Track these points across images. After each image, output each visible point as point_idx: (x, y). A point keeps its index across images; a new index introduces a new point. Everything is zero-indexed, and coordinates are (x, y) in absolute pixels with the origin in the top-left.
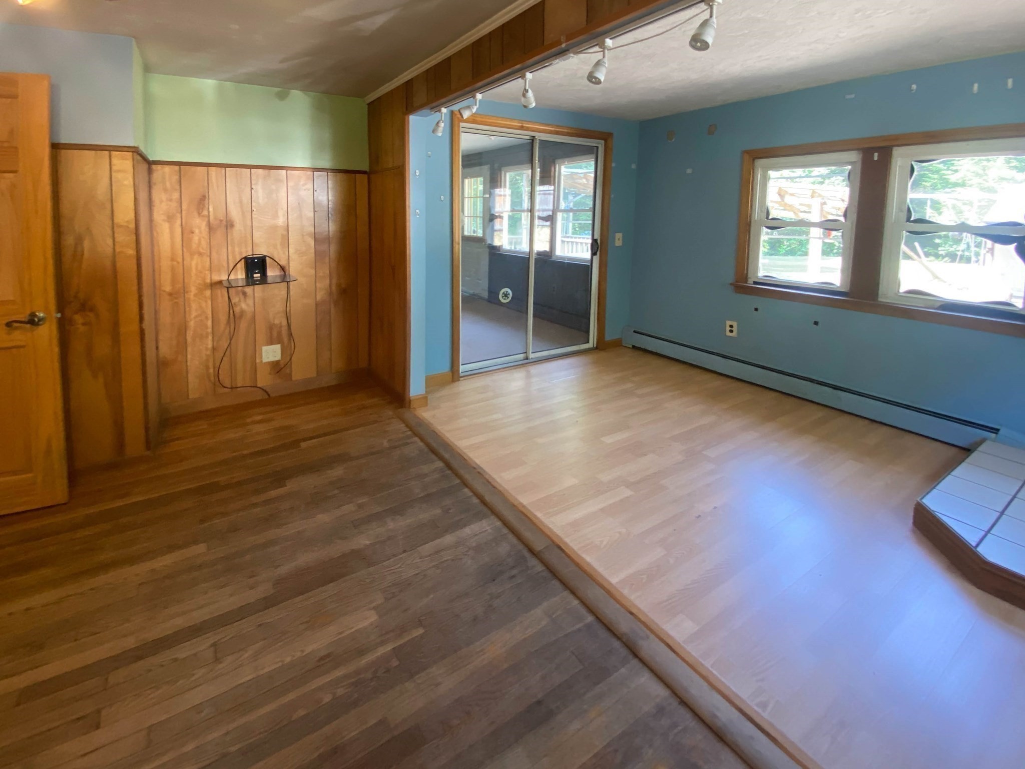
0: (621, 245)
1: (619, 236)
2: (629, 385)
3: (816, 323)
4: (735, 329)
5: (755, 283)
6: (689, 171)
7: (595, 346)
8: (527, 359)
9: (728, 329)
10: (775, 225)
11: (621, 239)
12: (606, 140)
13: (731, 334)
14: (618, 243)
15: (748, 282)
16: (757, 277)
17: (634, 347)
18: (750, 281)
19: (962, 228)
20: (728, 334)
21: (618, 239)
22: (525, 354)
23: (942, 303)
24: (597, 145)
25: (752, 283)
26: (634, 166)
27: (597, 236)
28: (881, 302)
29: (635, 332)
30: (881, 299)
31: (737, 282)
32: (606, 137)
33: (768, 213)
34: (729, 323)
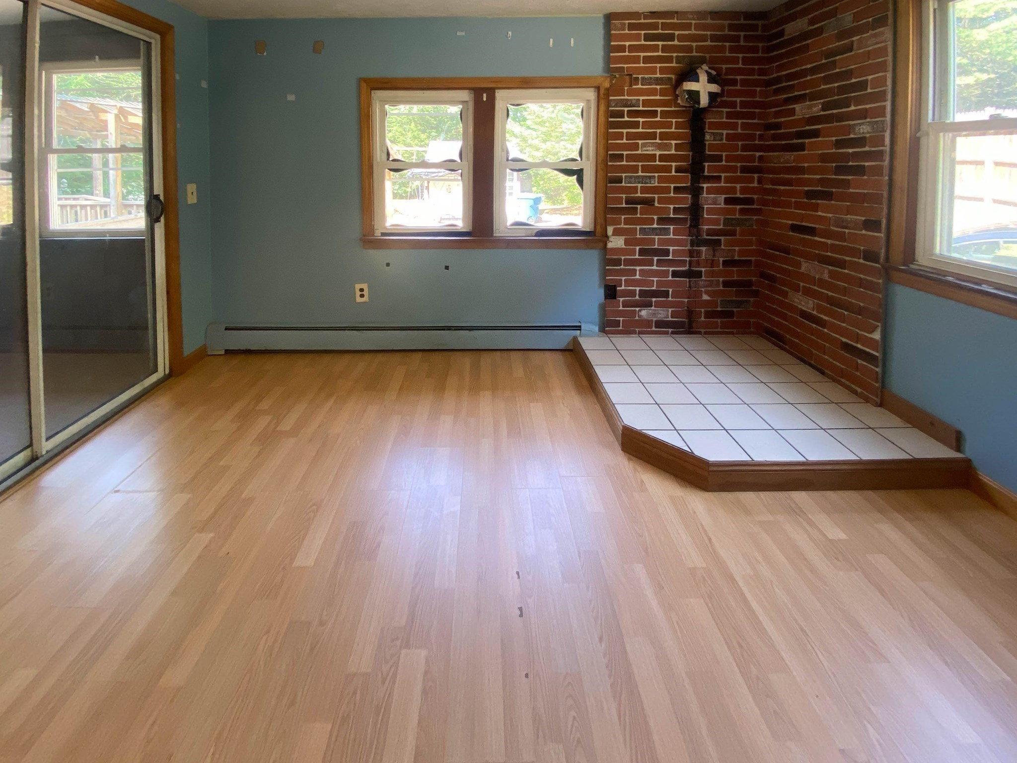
0: (195, 201)
1: (192, 188)
2: (262, 423)
3: (447, 268)
4: (366, 293)
5: (383, 234)
6: (291, 98)
7: (167, 372)
8: (37, 458)
9: (358, 293)
10: (397, 167)
11: (195, 194)
12: (163, 35)
13: (362, 300)
14: (192, 199)
15: (375, 235)
16: (385, 228)
17: (228, 352)
18: (378, 233)
19: (544, 164)
20: (359, 300)
21: (191, 194)
22: (29, 450)
23: (538, 230)
24: (147, 39)
25: (380, 235)
26: (204, 84)
27: (158, 190)
28: (496, 237)
29: (226, 329)
30: (497, 234)
31: (364, 236)
32: (163, 30)
33: (388, 154)
34: (358, 287)
